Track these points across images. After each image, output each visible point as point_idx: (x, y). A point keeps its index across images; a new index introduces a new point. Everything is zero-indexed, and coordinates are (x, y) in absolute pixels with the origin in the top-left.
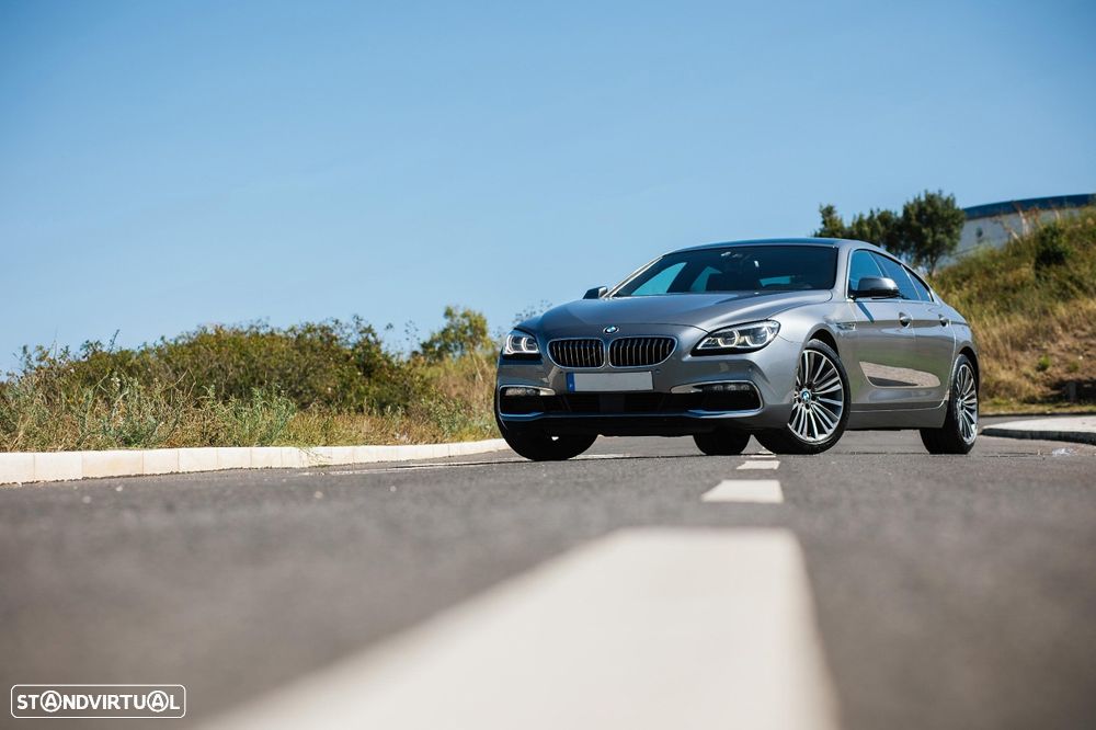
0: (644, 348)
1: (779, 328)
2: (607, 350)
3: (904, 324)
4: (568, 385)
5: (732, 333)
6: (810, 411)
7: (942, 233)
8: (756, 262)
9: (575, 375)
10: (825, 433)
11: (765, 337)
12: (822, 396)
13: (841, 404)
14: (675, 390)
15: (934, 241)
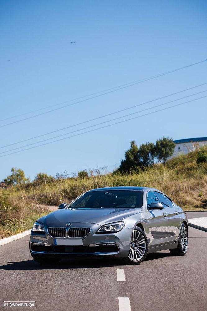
0: (80, 231)
1: (125, 224)
2: (67, 231)
3: (165, 216)
4: (54, 243)
5: (109, 226)
6: (135, 250)
7: (168, 150)
8: (116, 196)
9: (57, 240)
10: (140, 258)
11: (120, 227)
12: (139, 245)
13: (145, 247)
14: (90, 246)
15: (165, 153)
